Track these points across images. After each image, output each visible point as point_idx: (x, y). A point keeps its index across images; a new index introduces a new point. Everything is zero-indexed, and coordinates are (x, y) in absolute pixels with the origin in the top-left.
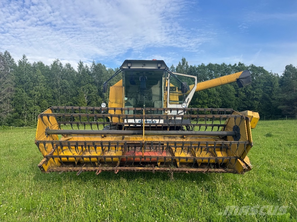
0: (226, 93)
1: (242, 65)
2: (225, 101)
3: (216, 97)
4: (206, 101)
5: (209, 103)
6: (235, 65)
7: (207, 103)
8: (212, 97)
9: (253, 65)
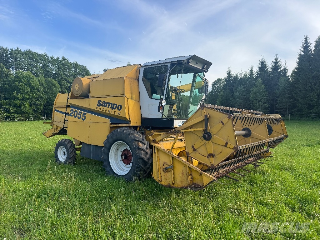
0: (50, 89)
1: (65, 59)
2: (50, 98)
3: (39, 92)
4: (27, 96)
5: (31, 99)
6: (58, 58)
7: (29, 99)
8: (35, 92)
9: (76, 62)
